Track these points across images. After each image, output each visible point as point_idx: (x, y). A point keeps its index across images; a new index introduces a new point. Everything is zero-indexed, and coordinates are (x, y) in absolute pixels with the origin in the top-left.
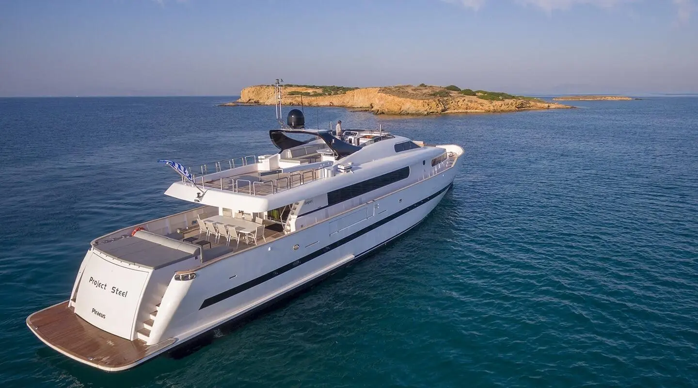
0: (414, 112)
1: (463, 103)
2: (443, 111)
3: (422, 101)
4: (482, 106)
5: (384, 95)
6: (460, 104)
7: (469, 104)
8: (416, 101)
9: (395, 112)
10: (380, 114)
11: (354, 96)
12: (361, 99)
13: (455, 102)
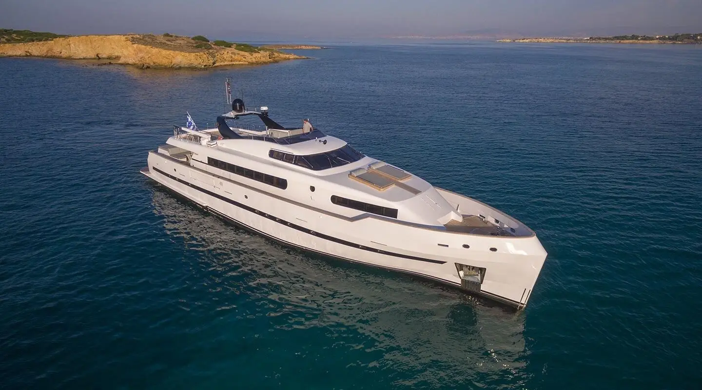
0: (186, 66)
1: (228, 56)
2: (214, 63)
3: (194, 54)
4: (245, 58)
5: (143, 46)
6: (225, 57)
7: (233, 56)
8: (187, 54)
9: (166, 66)
10: (146, 68)
11: (69, 44)
12: (82, 48)
13: (221, 54)
